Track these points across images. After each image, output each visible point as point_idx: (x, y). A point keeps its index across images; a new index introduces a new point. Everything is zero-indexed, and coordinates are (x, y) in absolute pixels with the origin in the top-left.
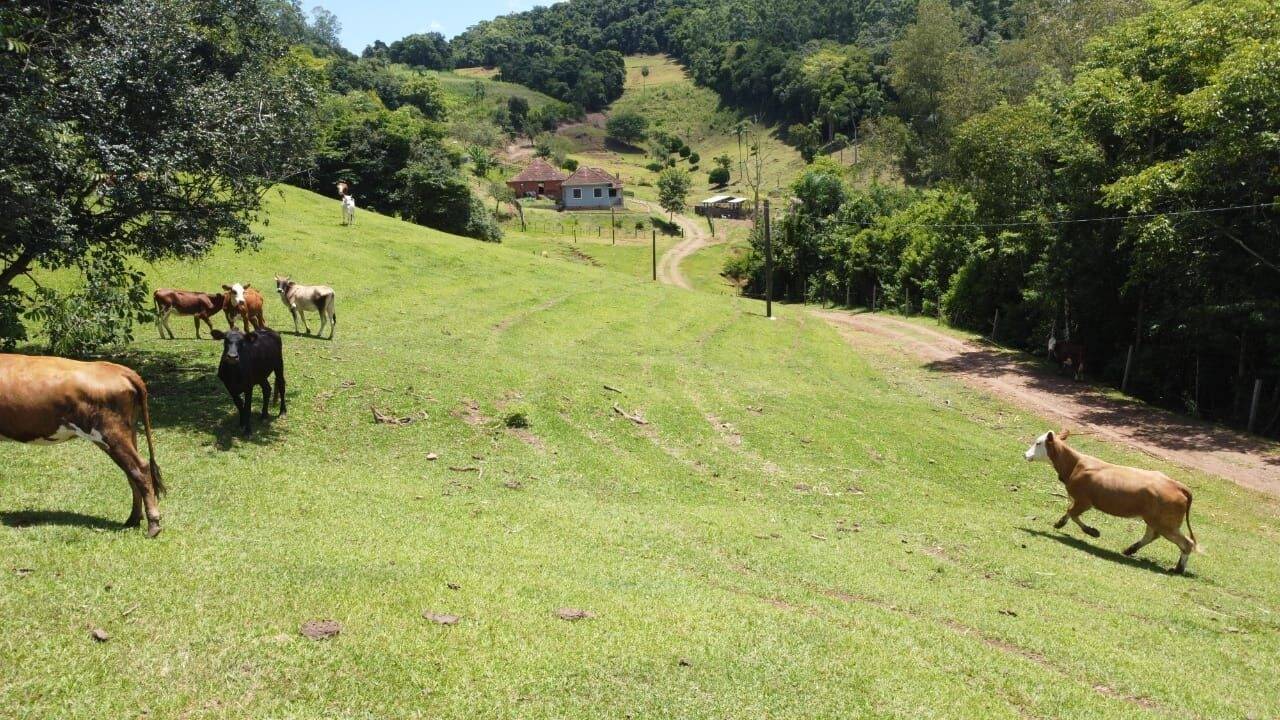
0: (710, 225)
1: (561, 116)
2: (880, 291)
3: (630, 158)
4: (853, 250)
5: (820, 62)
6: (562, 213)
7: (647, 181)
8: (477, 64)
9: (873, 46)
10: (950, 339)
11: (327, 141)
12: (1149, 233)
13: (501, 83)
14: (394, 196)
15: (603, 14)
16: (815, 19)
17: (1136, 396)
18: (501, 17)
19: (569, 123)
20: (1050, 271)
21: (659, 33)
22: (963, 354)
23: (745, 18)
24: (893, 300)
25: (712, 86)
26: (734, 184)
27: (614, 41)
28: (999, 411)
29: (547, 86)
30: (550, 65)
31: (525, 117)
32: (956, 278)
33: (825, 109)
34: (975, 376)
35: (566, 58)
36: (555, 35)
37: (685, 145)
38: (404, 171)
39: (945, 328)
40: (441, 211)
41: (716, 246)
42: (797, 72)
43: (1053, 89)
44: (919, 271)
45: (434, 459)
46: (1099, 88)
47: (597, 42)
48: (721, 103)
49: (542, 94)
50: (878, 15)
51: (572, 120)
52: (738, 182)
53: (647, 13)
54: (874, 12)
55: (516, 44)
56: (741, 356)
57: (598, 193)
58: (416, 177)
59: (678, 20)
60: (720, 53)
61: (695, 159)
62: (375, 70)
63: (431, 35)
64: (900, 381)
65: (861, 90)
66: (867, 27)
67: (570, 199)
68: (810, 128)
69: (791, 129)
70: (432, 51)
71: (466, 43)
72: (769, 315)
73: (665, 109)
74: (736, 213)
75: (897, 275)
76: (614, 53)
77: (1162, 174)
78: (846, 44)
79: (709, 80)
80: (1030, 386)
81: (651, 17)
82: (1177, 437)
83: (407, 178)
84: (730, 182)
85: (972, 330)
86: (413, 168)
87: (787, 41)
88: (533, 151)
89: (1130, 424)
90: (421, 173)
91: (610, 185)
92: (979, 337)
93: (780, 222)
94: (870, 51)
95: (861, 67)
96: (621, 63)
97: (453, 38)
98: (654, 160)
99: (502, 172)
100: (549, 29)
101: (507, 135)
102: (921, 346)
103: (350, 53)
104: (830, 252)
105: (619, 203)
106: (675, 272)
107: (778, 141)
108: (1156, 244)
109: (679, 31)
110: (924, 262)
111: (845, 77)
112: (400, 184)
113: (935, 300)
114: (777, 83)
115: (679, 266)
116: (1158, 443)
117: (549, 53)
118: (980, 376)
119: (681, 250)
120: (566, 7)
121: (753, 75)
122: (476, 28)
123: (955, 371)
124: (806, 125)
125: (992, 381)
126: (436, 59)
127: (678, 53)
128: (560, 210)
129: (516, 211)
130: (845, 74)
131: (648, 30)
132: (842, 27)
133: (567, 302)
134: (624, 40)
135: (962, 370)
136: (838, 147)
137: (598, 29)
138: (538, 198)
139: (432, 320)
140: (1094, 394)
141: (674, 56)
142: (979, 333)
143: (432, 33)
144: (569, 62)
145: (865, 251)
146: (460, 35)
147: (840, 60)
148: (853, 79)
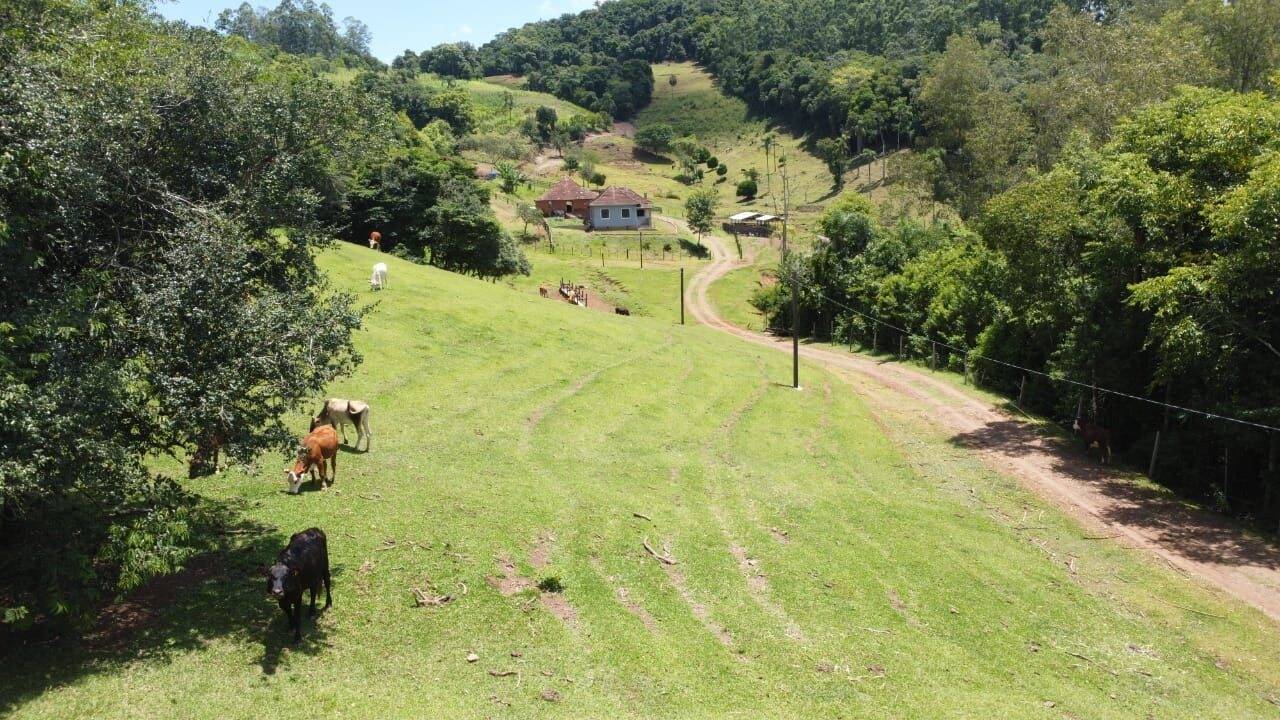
0: (739, 246)
1: (589, 126)
2: (907, 341)
3: (658, 169)
4: (880, 297)
5: (849, 73)
6: (589, 234)
7: (674, 194)
8: (505, 72)
9: (902, 58)
10: (975, 403)
11: (359, 179)
12: (1176, 337)
13: (529, 92)
14: (425, 233)
15: (631, 22)
16: (843, 30)
17: (1163, 483)
18: (530, 25)
19: (598, 133)
20: (1077, 350)
21: (687, 41)
22: (989, 425)
23: (773, 27)
24: (919, 351)
25: (740, 95)
26: (761, 197)
27: (642, 49)
28: (1024, 504)
29: (575, 95)
30: (578, 75)
31: (553, 126)
32: (983, 337)
33: (853, 122)
34: (1000, 456)
35: (594, 67)
36: (583, 43)
37: (712, 156)
38: (434, 208)
39: (971, 388)
40: (471, 248)
41: (743, 268)
42: (825, 83)
43: (1081, 156)
44: (946, 325)
45: (475, 661)
46: (1127, 177)
47: (625, 50)
48: (749, 113)
49: (570, 104)
50: (907, 26)
51: (600, 130)
52: (765, 195)
53: (674, 21)
54: (903, 23)
55: (544, 52)
56: (768, 444)
57: (626, 213)
58: (446, 215)
59: (706, 28)
60: (747, 63)
61: (722, 171)
62: (404, 81)
63: (460, 45)
64: (926, 461)
65: (889, 104)
66: (896, 38)
67: (598, 220)
68: (838, 142)
69: (819, 143)
70: (461, 60)
71: (495, 51)
72: (796, 385)
73: (692, 118)
74: (763, 230)
75: (925, 326)
76: (642, 61)
77: (1190, 275)
78: (875, 54)
79: (736, 90)
80: (1056, 469)
81: (679, 25)
82: (1203, 544)
83: (437, 215)
84: (757, 195)
85: (999, 391)
86: (443, 206)
87: (815, 50)
88: (561, 163)
89: (1156, 525)
90: (451, 210)
91: (638, 205)
92: (1006, 401)
93: (808, 259)
94: (899, 63)
95: (889, 80)
96: (649, 72)
97: (481, 46)
98: (682, 171)
99: (530, 187)
100: (577, 37)
101: (534, 145)
102: (947, 412)
103: (380, 63)
104: (858, 293)
105: (647, 223)
106: (702, 298)
107: (806, 153)
108: (1184, 347)
109: (706, 40)
110: (951, 315)
111: (873, 90)
112: (430, 221)
113: (963, 355)
114: (804, 94)
115: (708, 292)
116: (1183, 552)
117: (577, 61)
118: (1007, 454)
119: (709, 274)
120: (595, 14)
121: (782, 85)
122: (505, 35)
123: (981, 448)
124: (832, 139)
125: (1018, 461)
126: (465, 68)
127: (705, 60)
128: (588, 231)
129: (544, 233)
130: (874, 87)
131: (676, 37)
132: (871, 37)
133: (597, 381)
134: (652, 48)
135: (988, 446)
136: (865, 161)
137: (626, 37)
138: (566, 217)
139: (465, 416)
140: (1121, 481)
141: (702, 64)
142: (1006, 396)
143: (461, 43)
144: (597, 71)
145: (892, 300)
146: (489, 42)
147: (868, 72)
148: (883, 92)
